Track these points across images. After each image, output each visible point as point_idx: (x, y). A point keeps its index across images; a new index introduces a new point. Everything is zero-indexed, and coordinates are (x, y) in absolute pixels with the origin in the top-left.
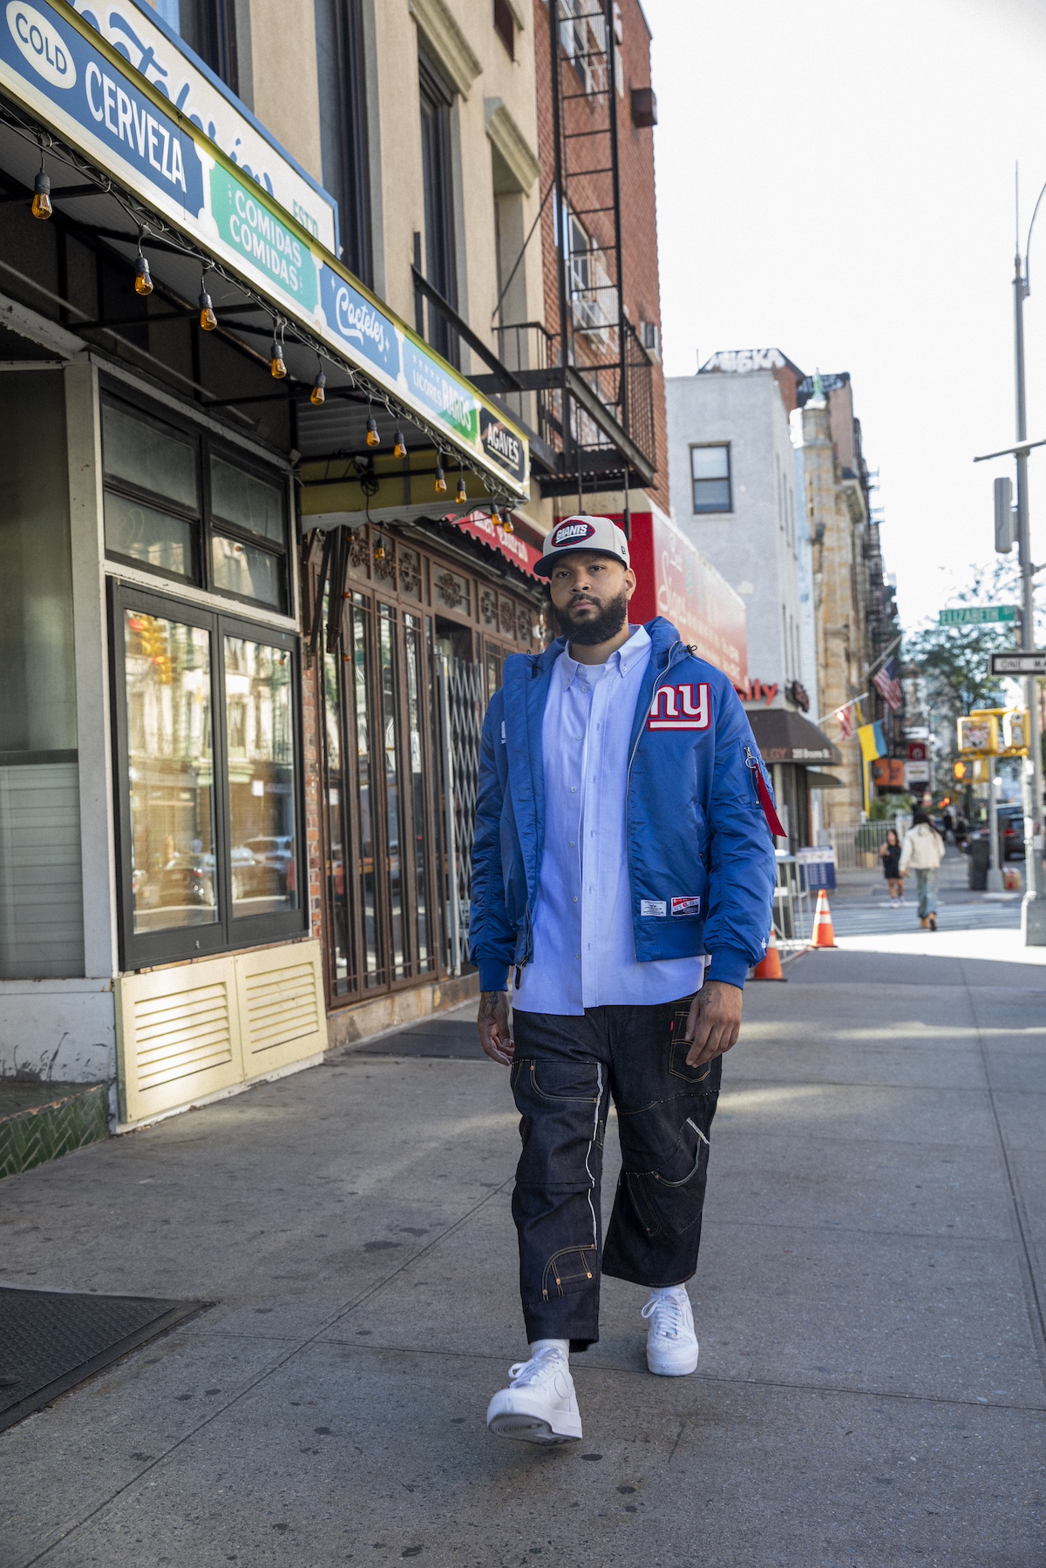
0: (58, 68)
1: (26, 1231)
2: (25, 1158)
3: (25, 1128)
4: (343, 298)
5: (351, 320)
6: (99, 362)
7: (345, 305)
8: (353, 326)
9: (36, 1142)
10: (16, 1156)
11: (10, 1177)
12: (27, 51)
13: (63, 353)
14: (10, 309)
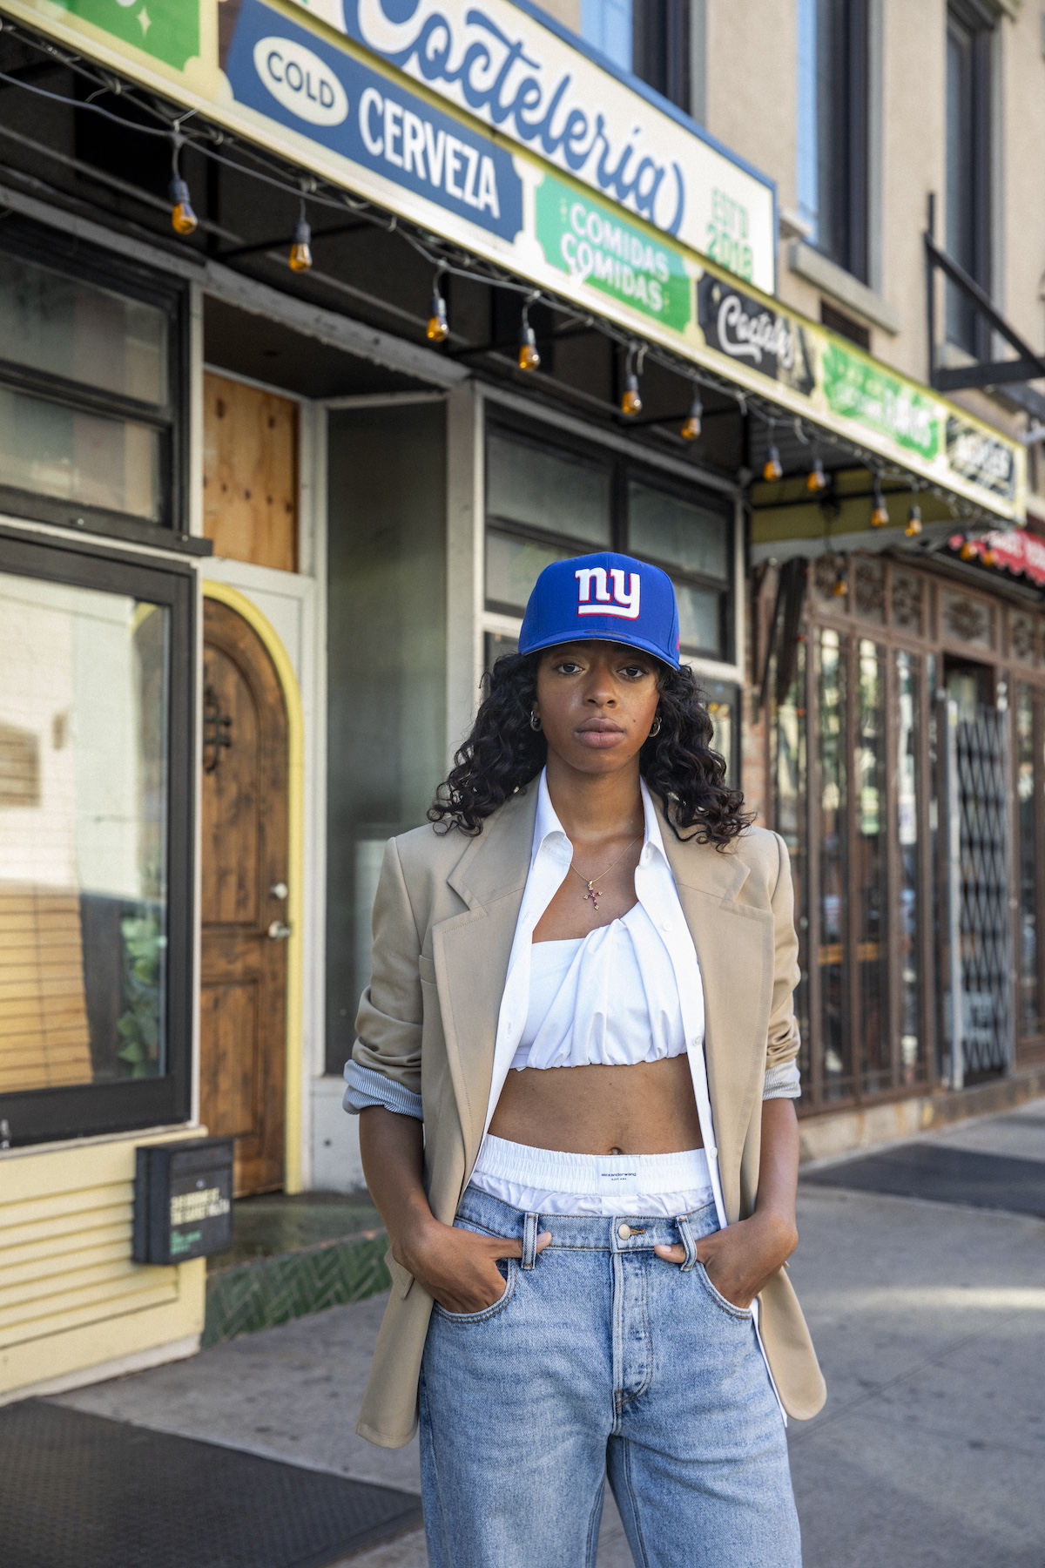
0: (323, 104)
1: (317, 1381)
2: (358, 1286)
3: (357, 1253)
4: (732, 310)
5: (742, 333)
6: (484, 390)
7: (735, 318)
8: (746, 342)
9: (371, 1270)
10: (345, 1284)
11: (336, 1309)
12: (282, 93)
13: (444, 383)
14: (377, 342)
